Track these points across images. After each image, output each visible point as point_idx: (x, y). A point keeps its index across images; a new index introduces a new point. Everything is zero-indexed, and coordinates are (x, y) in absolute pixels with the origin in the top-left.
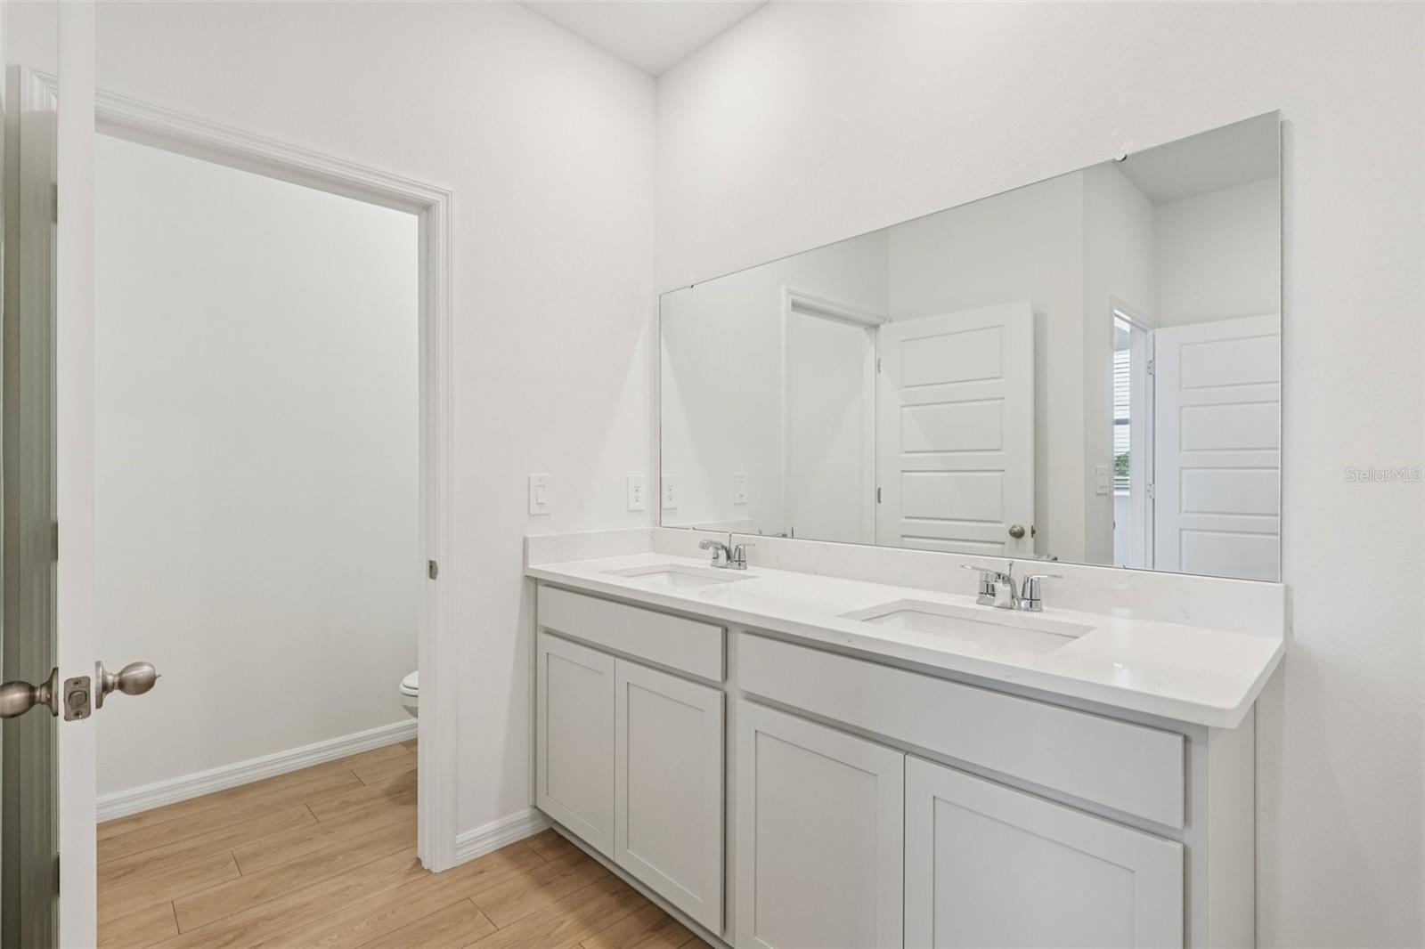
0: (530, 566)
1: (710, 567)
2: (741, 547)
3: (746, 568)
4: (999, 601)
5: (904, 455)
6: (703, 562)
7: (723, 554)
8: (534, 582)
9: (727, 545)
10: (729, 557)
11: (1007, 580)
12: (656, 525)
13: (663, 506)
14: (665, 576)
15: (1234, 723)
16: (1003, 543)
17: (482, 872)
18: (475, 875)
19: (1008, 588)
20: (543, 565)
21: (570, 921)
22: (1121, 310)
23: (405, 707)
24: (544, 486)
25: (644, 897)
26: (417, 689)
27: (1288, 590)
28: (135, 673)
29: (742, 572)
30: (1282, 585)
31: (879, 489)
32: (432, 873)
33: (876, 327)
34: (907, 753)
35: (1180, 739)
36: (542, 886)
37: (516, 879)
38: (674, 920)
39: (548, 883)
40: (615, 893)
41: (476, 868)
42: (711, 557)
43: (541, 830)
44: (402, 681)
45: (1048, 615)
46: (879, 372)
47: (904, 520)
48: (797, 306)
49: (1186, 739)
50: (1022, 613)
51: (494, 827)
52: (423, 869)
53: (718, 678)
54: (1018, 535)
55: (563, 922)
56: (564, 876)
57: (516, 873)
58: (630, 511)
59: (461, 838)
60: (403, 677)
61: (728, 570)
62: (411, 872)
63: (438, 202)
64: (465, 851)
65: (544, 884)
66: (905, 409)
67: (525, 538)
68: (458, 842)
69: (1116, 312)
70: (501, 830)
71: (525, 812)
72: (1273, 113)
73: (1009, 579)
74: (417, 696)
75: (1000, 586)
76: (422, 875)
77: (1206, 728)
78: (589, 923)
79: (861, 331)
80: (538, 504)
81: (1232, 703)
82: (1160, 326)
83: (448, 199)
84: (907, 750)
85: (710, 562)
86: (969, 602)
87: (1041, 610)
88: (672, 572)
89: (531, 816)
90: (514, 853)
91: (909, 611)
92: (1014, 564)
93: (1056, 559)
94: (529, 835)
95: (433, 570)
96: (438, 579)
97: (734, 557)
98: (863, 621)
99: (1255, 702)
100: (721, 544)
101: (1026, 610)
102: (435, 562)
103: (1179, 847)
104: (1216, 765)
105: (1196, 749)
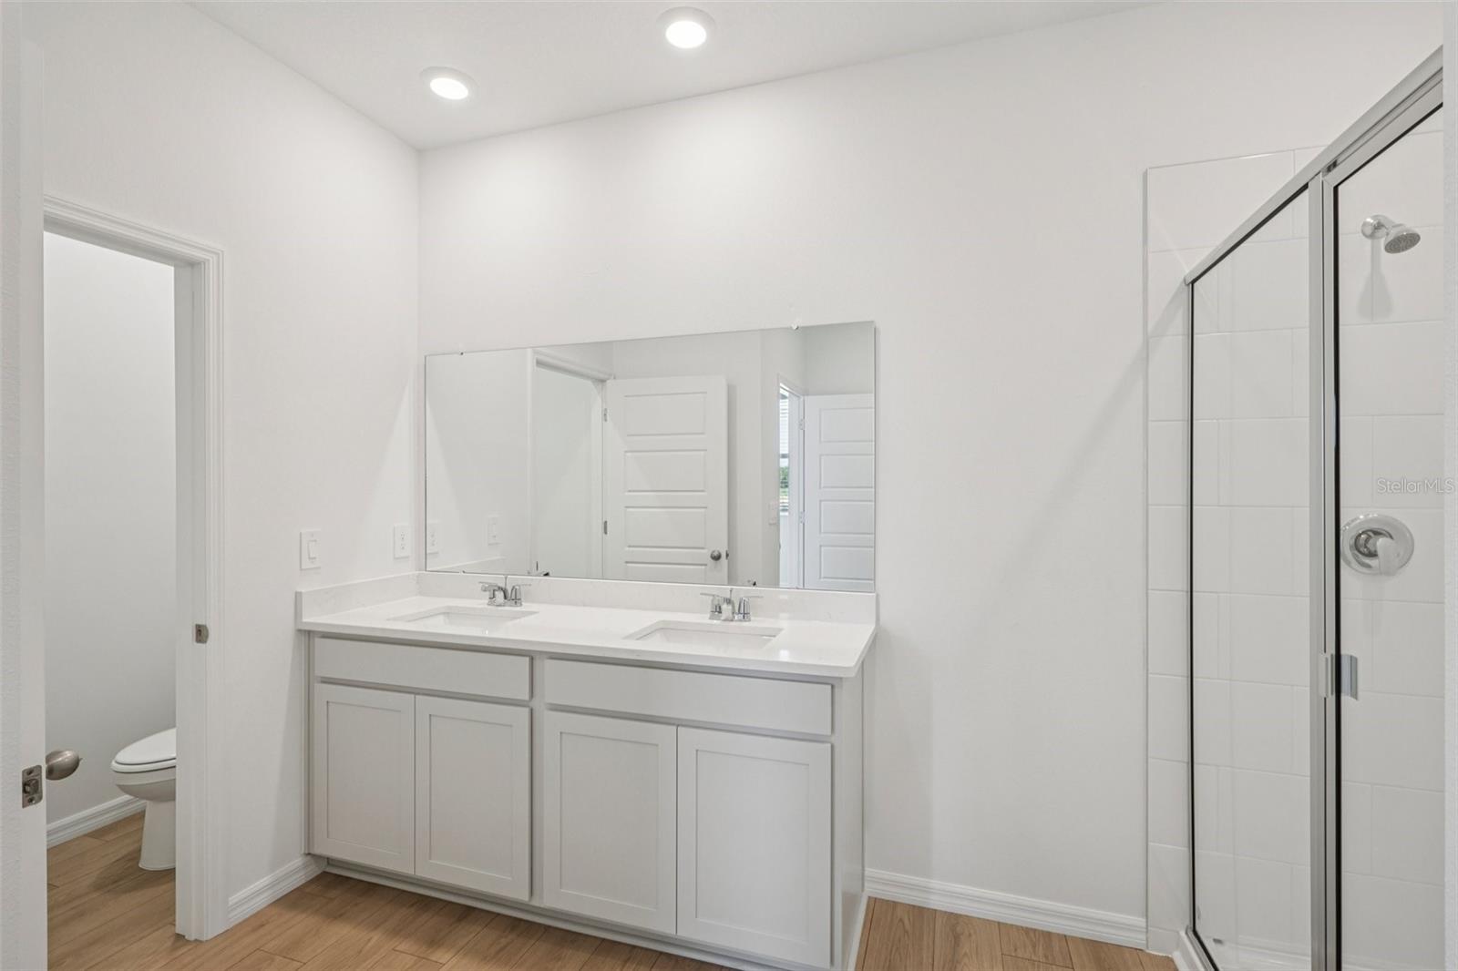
0: (304, 620)
1: (486, 606)
2: (517, 587)
3: (521, 605)
4: (724, 616)
5: (627, 494)
6: (481, 602)
7: (500, 595)
8: (308, 636)
9: (502, 585)
10: (505, 597)
11: (729, 601)
12: (420, 570)
13: (428, 552)
14: (441, 617)
15: (853, 674)
16: (706, 565)
17: (262, 926)
18: (254, 930)
19: (730, 607)
20: (315, 617)
21: (376, 937)
22: (785, 384)
23: (120, 786)
24: (315, 541)
25: (441, 900)
26: (174, 759)
27: (877, 596)
28: (60, 759)
29: (518, 609)
30: (874, 594)
31: (606, 522)
32: (201, 942)
33: (603, 381)
34: (678, 726)
35: (830, 687)
36: (335, 918)
37: (300, 922)
38: (474, 909)
39: (341, 916)
40: (412, 905)
41: (256, 923)
42: (488, 597)
43: (315, 875)
44: (114, 758)
45: (756, 622)
46: (606, 420)
47: (627, 549)
48: (539, 363)
49: (833, 687)
50: (738, 623)
51: (267, 882)
52: (188, 941)
53: (526, 697)
54: (717, 558)
55: (369, 940)
56: (356, 905)
57: (304, 915)
58: (395, 558)
59: (233, 899)
60: (116, 753)
61: (507, 608)
62: (174, 948)
63: (208, 260)
64: (236, 913)
65: (336, 916)
66: (628, 454)
67: (296, 593)
68: (230, 903)
69: (781, 385)
70: (272, 885)
71: (298, 861)
72: (869, 322)
73: (730, 600)
74: (174, 767)
75: (724, 606)
76: (190, 947)
77: (841, 678)
78: (396, 932)
79: (589, 383)
80: (309, 558)
81: (852, 664)
82: (808, 395)
83: (219, 258)
84: (678, 723)
85: (487, 601)
86: (704, 618)
87: (750, 620)
88: (448, 613)
89: (303, 864)
90: (293, 900)
91: (664, 629)
92: (734, 591)
93: (755, 584)
94: (304, 882)
95: (201, 634)
96: (208, 642)
97: (511, 596)
98: (638, 639)
99: (863, 663)
100: (496, 586)
101: (740, 621)
102: (205, 627)
103: (829, 745)
104: (846, 697)
105: (836, 690)
